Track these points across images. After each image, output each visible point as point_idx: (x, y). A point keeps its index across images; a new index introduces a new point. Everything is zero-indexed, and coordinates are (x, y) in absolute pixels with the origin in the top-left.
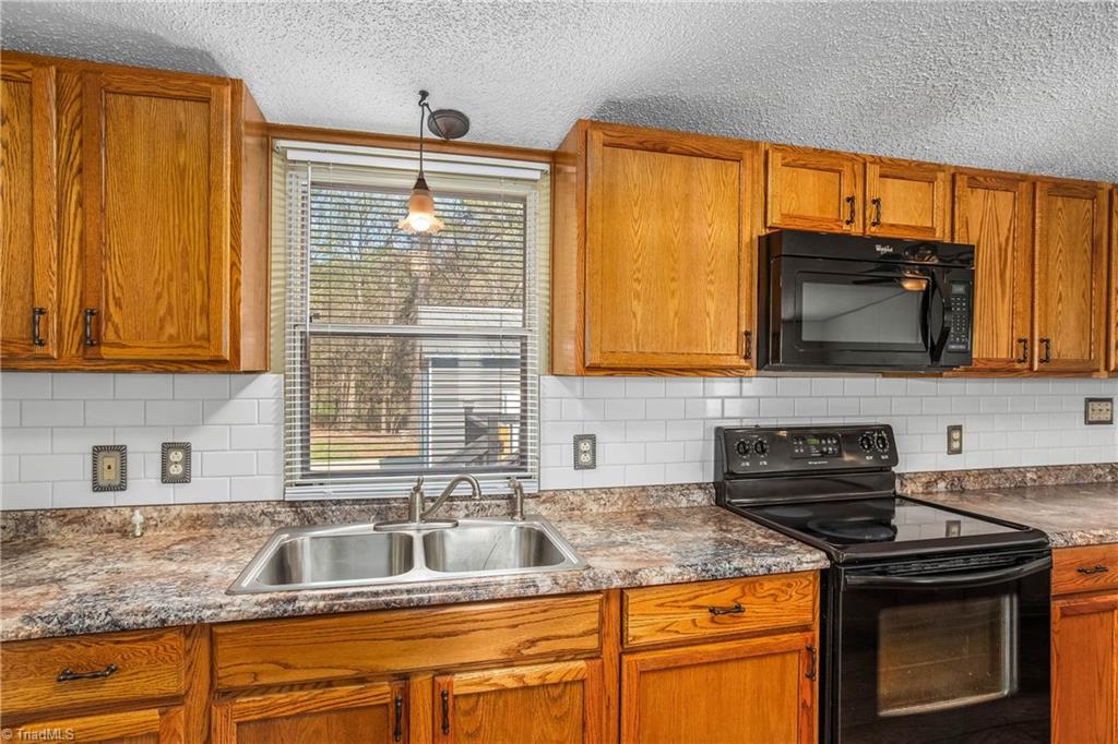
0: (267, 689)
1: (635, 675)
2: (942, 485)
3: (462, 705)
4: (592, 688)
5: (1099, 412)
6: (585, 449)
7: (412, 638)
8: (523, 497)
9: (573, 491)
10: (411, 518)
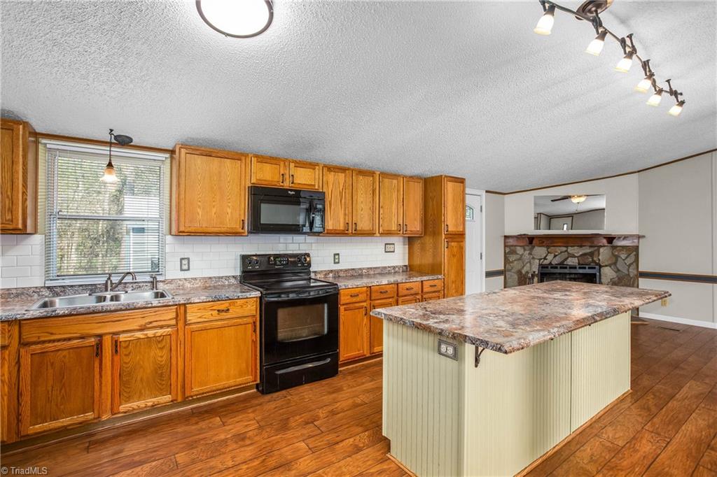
0: (44, 342)
1: (190, 333)
2: (331, 275)
3: (123, 344)
4: (174, 337)
5: (390, 248)
6: (185, 264)
7: (103, 322)
8: (157, 282)
9: (180, 280)
10: (106, 290)
